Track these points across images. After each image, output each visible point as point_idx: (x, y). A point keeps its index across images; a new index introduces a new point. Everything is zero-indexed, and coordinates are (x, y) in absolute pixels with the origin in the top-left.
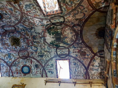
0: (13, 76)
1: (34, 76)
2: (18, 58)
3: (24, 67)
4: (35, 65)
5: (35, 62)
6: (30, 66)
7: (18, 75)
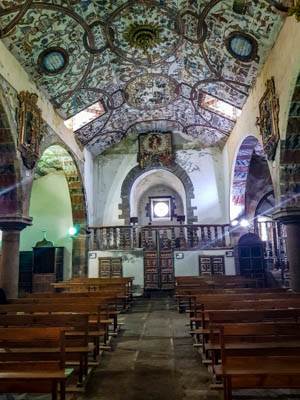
2: (201, 48)
3: (233, 47)
4: (231, 12)
5: (225, 7)
6: (232, 30)
7: (249, 74)
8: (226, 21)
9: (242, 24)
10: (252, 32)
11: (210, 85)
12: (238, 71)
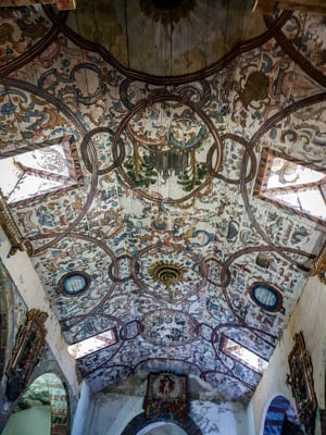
0: (274, 338)
1: (294, 289)
2: (224, 292)
3: (257, 295)
4: (255, 265)
5: (248, 259)
6: (256, 280)
7: (275, 323)
8: (250, 272)
9: (266, 277)
10: (276, 284)
11: (233, 330)
12: (263, 319)
